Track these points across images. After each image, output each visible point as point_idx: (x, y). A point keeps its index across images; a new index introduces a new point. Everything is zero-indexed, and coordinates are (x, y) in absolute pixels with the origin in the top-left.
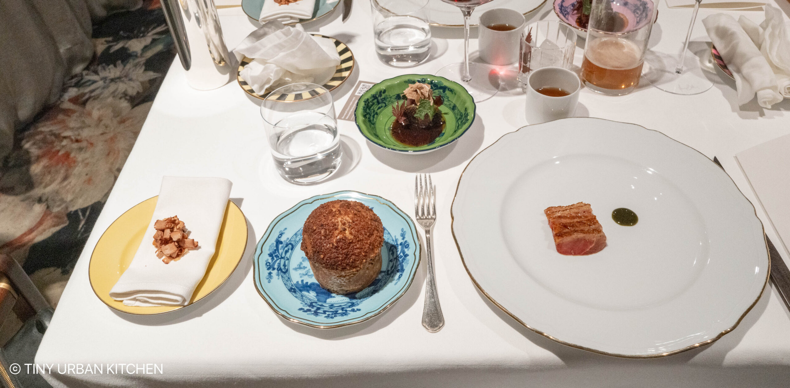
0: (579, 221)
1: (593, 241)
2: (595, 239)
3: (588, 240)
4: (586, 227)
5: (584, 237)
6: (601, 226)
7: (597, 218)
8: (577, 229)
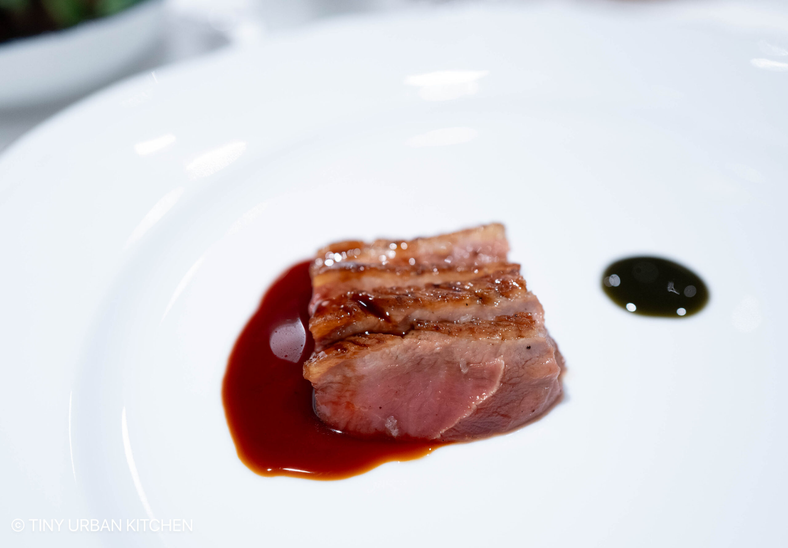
0: (438, 282)
1: (493, 373)
2: (501, 362)
3: (468, 364)
4: (462, 309)
5: (447, 350)
6: (535, 303)
7: (526, 273)
8: (417, 314)
